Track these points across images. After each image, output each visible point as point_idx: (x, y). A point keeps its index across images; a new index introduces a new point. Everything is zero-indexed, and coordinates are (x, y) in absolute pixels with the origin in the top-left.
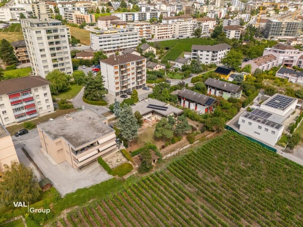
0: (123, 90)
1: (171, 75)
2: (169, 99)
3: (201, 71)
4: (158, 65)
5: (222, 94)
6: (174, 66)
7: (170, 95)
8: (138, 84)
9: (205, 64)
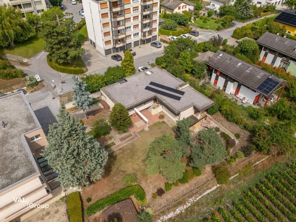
0: (117, 46)
1: (201, 22)
2: (190, 70)
3: (251, 18)
4: (183, 4)
5: (288, 64)
6: (208, 7)
7: (194, 63)
8: (144, 36)
9: (258, 5)
